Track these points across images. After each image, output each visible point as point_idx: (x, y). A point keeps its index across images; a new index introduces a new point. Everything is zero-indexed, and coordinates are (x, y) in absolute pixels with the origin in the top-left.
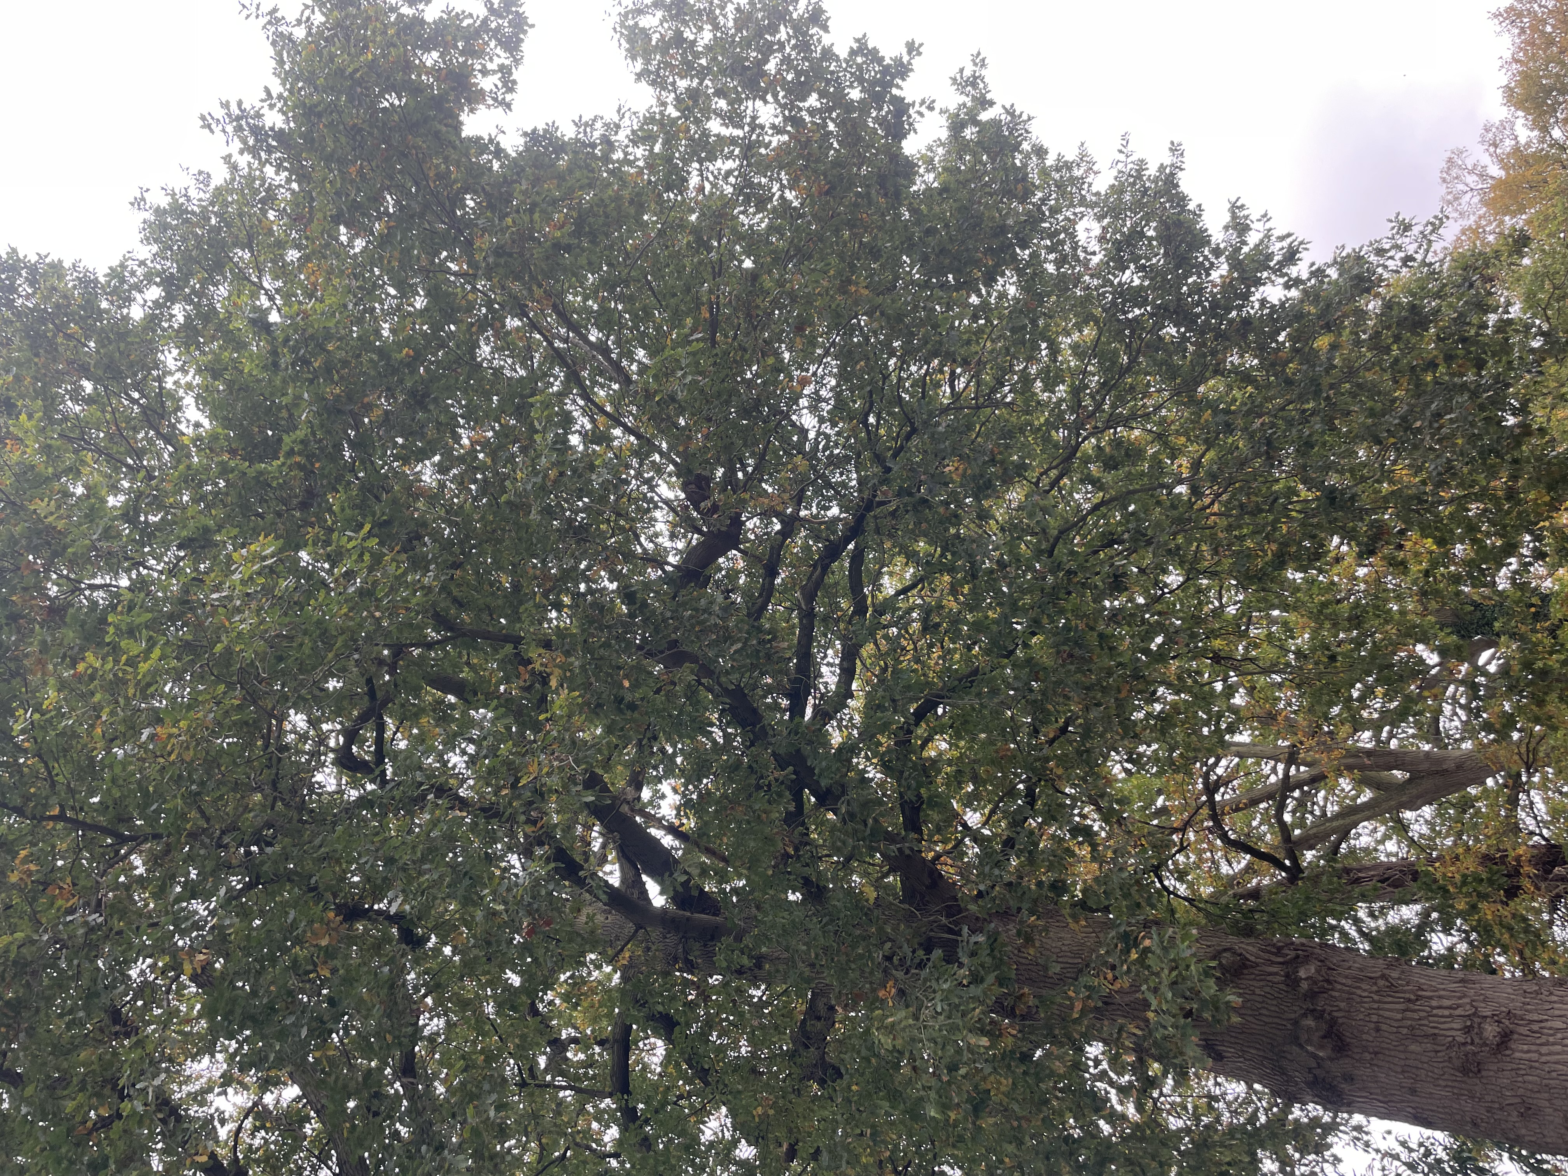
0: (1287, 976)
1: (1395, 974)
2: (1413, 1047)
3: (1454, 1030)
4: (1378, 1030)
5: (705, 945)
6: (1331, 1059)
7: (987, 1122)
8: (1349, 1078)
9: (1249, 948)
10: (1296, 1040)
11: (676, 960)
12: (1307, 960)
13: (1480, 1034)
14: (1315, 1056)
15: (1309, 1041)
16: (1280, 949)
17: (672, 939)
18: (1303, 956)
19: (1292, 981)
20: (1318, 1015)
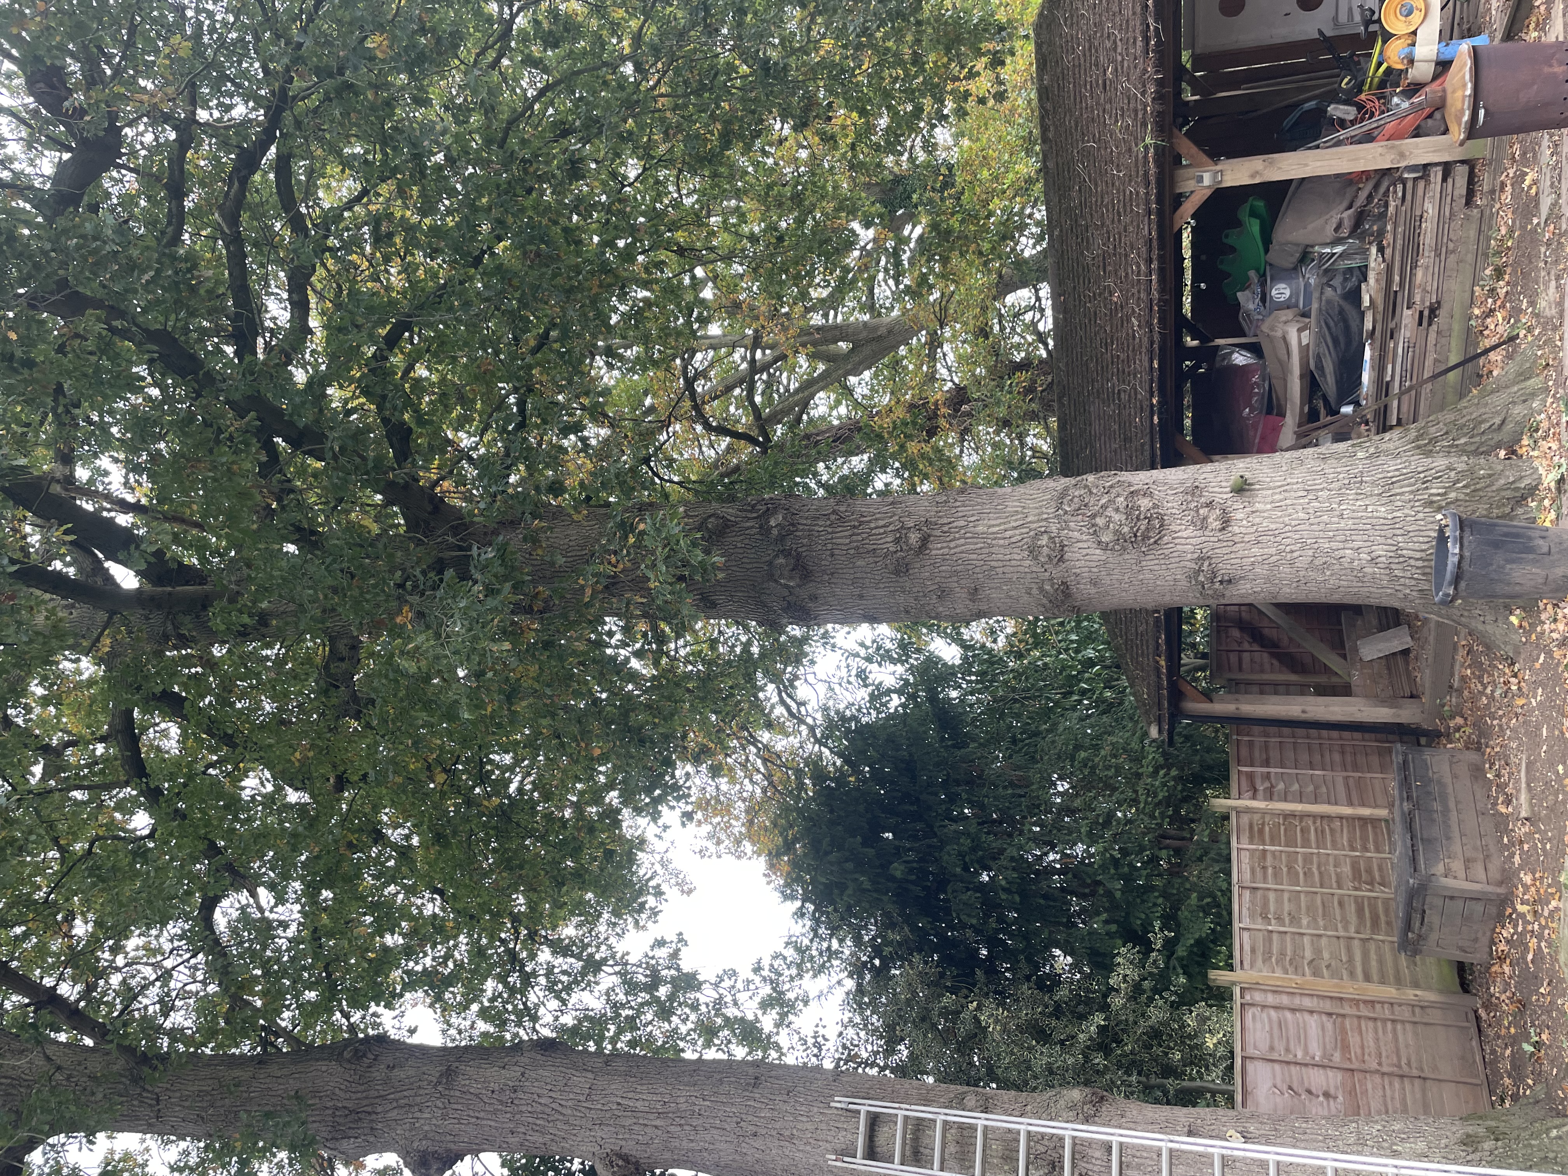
0: (761, 527)
1: (842, 509)
2: (859, 563)
3: (888, 543)
4: (832, 555)
5: (198, 617)
6: (799, 586)
7: (521, 706)
8: (814, 598)
9: (730, 511)
10: (771, 577)
11: (166, 637)
12: (775, 511)
13: (906, 543)
14: (786, 586)
15: (781, 576)
16: (753, 506)
17: (156, 618)
18: (771, 509)
19: (765, 530)
20: (787, 553)
